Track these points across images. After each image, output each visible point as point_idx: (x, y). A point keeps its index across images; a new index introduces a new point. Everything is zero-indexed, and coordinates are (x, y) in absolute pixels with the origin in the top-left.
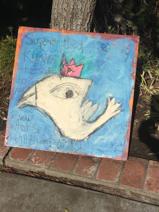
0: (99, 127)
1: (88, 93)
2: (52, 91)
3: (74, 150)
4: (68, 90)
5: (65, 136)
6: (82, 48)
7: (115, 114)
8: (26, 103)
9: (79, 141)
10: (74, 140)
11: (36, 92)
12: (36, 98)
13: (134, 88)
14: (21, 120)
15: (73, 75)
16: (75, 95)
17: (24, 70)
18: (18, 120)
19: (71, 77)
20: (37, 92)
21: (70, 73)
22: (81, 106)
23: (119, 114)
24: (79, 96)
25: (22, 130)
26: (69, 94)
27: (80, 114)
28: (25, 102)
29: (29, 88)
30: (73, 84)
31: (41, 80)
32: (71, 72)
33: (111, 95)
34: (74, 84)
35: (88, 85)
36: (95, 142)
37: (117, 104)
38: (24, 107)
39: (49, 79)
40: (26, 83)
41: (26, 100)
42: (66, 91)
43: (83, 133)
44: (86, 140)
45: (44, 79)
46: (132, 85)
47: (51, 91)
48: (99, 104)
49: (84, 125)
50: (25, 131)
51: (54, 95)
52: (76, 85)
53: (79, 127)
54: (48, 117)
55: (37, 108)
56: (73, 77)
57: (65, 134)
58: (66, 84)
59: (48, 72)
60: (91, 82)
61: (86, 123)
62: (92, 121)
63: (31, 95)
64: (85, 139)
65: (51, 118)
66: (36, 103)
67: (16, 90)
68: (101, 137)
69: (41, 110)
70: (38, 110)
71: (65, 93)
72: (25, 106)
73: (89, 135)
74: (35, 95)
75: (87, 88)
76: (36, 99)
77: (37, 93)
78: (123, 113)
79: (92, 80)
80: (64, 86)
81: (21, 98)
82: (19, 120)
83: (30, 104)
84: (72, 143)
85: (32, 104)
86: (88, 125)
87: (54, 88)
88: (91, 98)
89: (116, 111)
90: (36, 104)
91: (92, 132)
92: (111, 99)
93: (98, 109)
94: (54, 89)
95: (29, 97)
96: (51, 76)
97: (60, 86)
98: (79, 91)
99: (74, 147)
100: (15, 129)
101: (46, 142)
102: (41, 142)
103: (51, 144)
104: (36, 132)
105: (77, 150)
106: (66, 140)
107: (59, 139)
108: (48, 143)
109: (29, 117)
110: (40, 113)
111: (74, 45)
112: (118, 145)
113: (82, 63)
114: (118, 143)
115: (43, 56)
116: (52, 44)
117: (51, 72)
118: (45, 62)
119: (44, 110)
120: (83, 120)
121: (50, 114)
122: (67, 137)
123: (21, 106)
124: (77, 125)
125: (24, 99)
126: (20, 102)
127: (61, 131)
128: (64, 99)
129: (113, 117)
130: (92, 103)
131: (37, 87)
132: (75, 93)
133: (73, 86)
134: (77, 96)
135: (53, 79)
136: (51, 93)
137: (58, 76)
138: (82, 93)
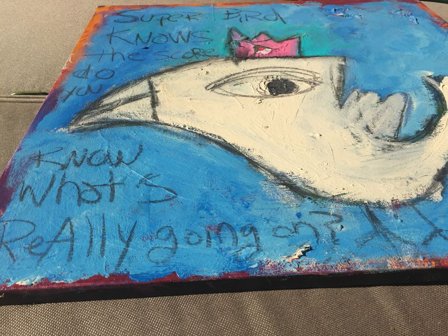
1: (347, 78)
2: (215, 87)
4: (270, 79)
5: (323, 195)
6: (281, 19)
9: (404, 204)
10: (380, 205)
11: (151, 92)
12: (154, 103)
14: (78, 165)
15: (276, 55)
16: (303, 86)
18: (65, 167)
20: (157, 92)
21: (263, 52)
22: (341, 105)
24: (317, 87)
25: (80, 200)
28: (104, 115)
29: (124, 86)
30: (282, 67)
31: (171, 70)
32: (268, 50)
33: (430, 73)
34: (287, 68)
35: (336, 66)
39: (196, 65)
40: (112, 77)
41: (111, 110)
42: (268, 82)
44: (437, 196)
45: (179, 67)
47: (211, 86)
48: (405, 94)
49: (387, 149)
50: (96, 202)
51: (224, 93)
53: (371, 158)
54: (214, 145)
55: (160, 126)
56: (277, 57)
58: (259, 71)
59: (189, 55)
60: (340, 60)
61: (393, 144)
62: (413, 133)
63: (133, 99)
64: (429, 194)
66: (154, 115)
67: (70, 93)
69: (176, 130)
70: (166, 131)
71: (264, 86)
72: (104, 124)
74: (149, 98)
75: (336, 70)
76: (153, 107)
77: (159, 94)
80: (251, 73)
81: (90, 108)
82: (72, 167)
83: (128, 119)
84: (374, 218)
85: (136, 118)
86: (408, 146)
87: (219, 81)
90: (154, 118)
94: (223, 82)
97: (240, 75)
98: (312, 78)
99: (397, 232)
100: (42, 200)
101: (226, 234)
102: (194, 239)
103: (257, 239)
104: (161, 197)
105: (425, 243)
106: (332, 211)
107: (295, 210)
108: (239, 234)
109: (120, 153)
110: (174, 138)
111: (256, 17)
113: (293, 36)
115: (170, 34)
116: (194, 19)
117: (203, 55)
118: (177, 43)
119: (193, 129)
120: (377, 138)
121: (219, 137)
122: (333, 199)
123: (86, 127)
124: (358, 154)
125: (104, 110)
126: (85, 117)
127: (290, 181)
128: (266, 98)
130: (376, 94)
131: (156, 83)
132: (301, 82)
133: (285, 71)
134: (313, 87)
135: (212, 66)
136: (212, 90)
137: (226, 60)
138: (326, 81)
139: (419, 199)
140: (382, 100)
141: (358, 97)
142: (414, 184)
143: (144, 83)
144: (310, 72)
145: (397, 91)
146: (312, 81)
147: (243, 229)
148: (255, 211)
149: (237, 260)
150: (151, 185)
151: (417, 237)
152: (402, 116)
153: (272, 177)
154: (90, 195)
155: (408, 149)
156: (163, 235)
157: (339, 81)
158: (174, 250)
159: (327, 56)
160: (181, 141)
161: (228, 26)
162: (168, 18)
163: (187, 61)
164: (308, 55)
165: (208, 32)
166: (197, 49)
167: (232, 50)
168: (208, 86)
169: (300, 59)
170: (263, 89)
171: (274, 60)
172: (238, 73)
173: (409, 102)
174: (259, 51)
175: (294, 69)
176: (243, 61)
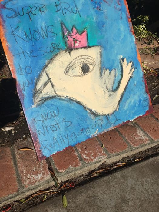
0: (124, 92)
1: (102, 61)
2: (67, 72)
3: (112, 125)
4: (82, 64)
5: (99, 114)
6: (78, 11)
7: (131, 74)
8: (43, 96)
9: (112, 113)
10: (108, 115)
11: (49, 79)
12: (53, 86)
13: (136, 43)
15: (81, 46)
16: (91, 67)
17: (22, 55)
18: (43, 121)
19: (80, 48)
20: (51, 78)
21: (77, 45)
22: (101, 77)
23: (134, 73)
25: (53, 131)
26: (85, 69)
27: (103, 86)
28: (41, 96)
29: (39, 77)
30: (84, 56)
31: (50, 62)
32: (78, 42)
33: (122, 57)
34: (86, 56)
35: (99, 53)
36: (126, 108)
37: (129, 63)
38: (43, 103)
39: (57, 58)
40: (31, 71)
41: (42, 93)
42: (81, 66)
43: (112, 104)
44: (118, 110)
45: (52, 59)
46: (134, 41)
48: (115, 69)
49: (110, 95)
50: (56, 130)
51: (71, 75)
52: (88, 56)
53: (107, 99)
54: (74, 102)
55: (59, 97)
56: (82, 48)
59: (52, 49)
60: (100, 49)
61: (112, 93)
63: (45, 85)
64: (116, 109)
65: (78, 103)
66: (55, 92)
67: (24, 86)
68: (128, 101)
69: (64, 98)
70: (61, 99)
71: (81, 69)
72: (43, 100)
73: (119, 104)
74: (50, 83)
75: (99, 56)
76: (53, 88)
77: (52, 80)
78: (136, 70)
79: (101, 46)
80: (77, 61)
81: (34, 93)
82: (45, 121)
83: (49, 96)
84: (107, 119)
85: (50, 95)
86: (114, 94)
87: (67, 68)
88: (107, 65)
89: (131, 70)
90: (56, 94)
91: (119, 99)
92: (123, 60)
93: (116, 74)
94: (68, 68)
95: (44, 87)
96: (58, 54)
97: (73, 62)
98: (93, 62)
99: (111, 122)
100: (45, 133)
101: (84, 130)
102: (79, 134)
103: (90, 130)
104: (69, 125)
105: (115, 123)
106: (101, 119)
107: (95, 121)
108: (86, 130)
109: (53, 112)
110: (64, 102)
111: (68, 9)
112: (143, 101)
113: (84, 29)
114: (143, 99)
115: (38, 30)
116: (43, 11)
117: (57, 49)
118: (44, 38)
119: (67, 96)
120: (109, 91)
121: (75, 99)
122: (101, 115)
123: (39, 103)
124: (105, 98)
125: (39, 93)
126: (36, 98)
127: (93, 112)
128: (82, 76)
129: (130, 77)
130: (109, 70)
131: (48, 73)
132: (90, 65)
133: (85, 58)
134: (94, 68)
135: (62, 57)
136: (67, 74)
137: (66, 52)
138: (97, 63)
140: (110, 73)
141: (105, 72)
142: (114, 107)
143: (44, 74)
144: (92, 58)
145: (114, 68)
146: (93, 64)
148: (88, 123)
149: (88, 136)
150: (66, 121)
151: (113, 122)
153: (89, 112)
154: (54, 129)
156: (73, 135)
157: (100, 63)
158: (77, 138)
159: (96, 46)
160: (66, 102)
161: (59, 19)
162: (31, 11)
163: (53, 55)
164: (90, 45)
165: (53, 26)
166: (53, 43)
167: (66, 43)
168: (65, 72)
169: (89, 49)
170: (81, 71)
171: (81, 50)
172: (72, 61)
173: (116, 73)
174: (75, 44)
175: (87, 57)
176: (71, 52)
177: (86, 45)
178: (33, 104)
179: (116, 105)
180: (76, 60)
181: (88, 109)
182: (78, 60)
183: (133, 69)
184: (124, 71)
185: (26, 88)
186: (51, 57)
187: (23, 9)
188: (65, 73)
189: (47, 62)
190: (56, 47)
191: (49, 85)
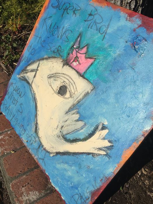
0: (71, 153)
2: (50, 77)
4: (63, 84)
5: (38, 134)
6: (106, 33)
7: (96, 152)
8: (26, 77)
10: (43, 146)
11: (37, 69)
12: (35, 76)
13: (146, 135)
14: (16, 91)
16: (68, 95)
17: (38, 38)
19: (75, 70)
20: (38, 70)
21: (75, 64)
22: (67, 113)
23: (101, 156)
24: (70, 99)
26: (62, 91)
27: (61, 122)
28: (25, 75)
29: (34, 62)
30: (72, 79)
31: (46, 59)
32: (77, 63)
33: (106, 123)
34: (73, 81)
35: (86, 91)
36: (58, 166)
37: (106, 141)
38: (23, 80)
40: (33, 54)
41: (27, 73)
42: (62, 85)
43: (53, 145)
44: (52, 155)
45: (49, 58)
48: (85, 125)
49: (58, 136)
50: (14, 104)
51: (49, 82)
53: (53, 135)
55: (31, 88)
56: (76, 71)
57: (38, 132)
58: (65, 76)
59: (56, 51)
60: (92, 88)
61: (61, 137)
62: (68, 138)
63: (32, 71)
64: (51, 153)
65: (36, 107)
66: (32, 82)
68: (66, 166)
70: (31, 90)
71: (59, 86)
72: (24, 79)
73: (58, 153)
74: (35, 72)
76: (34, 78)
77: (38, 71)
78: (107, 159)
81: (24, 70)
82: (15, 91)
84: (39, 147)
85: (29, 80)
86: (63, 140)
87: (53, 74)
89: (100, 149)
90: (32, 83)
91: (62, 151)
92: (104, 128)
94: (53, 76)
95: (30, 72)
96: (56, 58)
97: (59, 75)
98: (73, 92)
106: (36, 139)
107: (32, 133)
109: (22, 92)
111: (98, 25)
112: (78, 193)
113: (94, 56)
114: (80, 192)
115: (60, 28)
116: (75, 14)
117: (59, 53)
118: (58, 37)
119: (35, 94)
120: (61, 132)
123: (21, 77)
124: (53, 132)
126: (22, 73)
127: (37, 126)
128: (56, 93)
129: (92, 153)
130: (79, 117)
131: (40, 65)
132: (69, 92)
133: (70, 82)
134: (69, 98)
135: (56, 63)
136: (48, 79)
137: (62, 62)
138: (75, 98)
139: (49, 152)
140: (77, 121)
141: (74, 114)
142: (52, 149)
143: (38, 63)
144: (76, 89)
145: (86, 121)
146: (72, 94)
147: (24, 130)
150: (21, 107)
152: (73, 131)
153: (35, 122)
155: (62, 141)
157: (78, 101)
158: (16, 124)
160: (31, 97)
161: (81, 29)
162: (67, 9)
163: (53, 55)
164: (86, 76)
165: (72, 32)
166: (60, 47)
167: (69, 54)
168: (49, 75)
169: (81, 78)
170: (58, 88)
171: (74, 72)
172: (59, 73)
173: (82, 128)
174: (74, 62)
175: (73, 83)
176: (66, 66)
177: (82, 72)
178: (19, 74)
179: (55, 151)
180: (63, 75)
181: (37, 120)
182: (64, 77)
183: (105, 153)
184: (91, 138)
185: (24, 61)
186: (50, 56)
187: (64, 4)
188: (48, 77)
189: (45, 57)
190: (59, 52)
191: (34, 73)
